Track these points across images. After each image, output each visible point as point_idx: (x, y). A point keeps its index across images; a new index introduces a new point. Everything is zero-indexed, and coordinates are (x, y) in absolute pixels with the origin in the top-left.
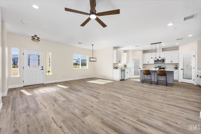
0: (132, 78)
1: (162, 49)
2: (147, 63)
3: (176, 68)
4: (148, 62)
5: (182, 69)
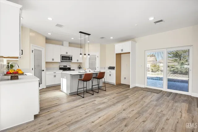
1: (69, 43)
2: (51, 61)
3: (80, 67)
4: (53, 60)
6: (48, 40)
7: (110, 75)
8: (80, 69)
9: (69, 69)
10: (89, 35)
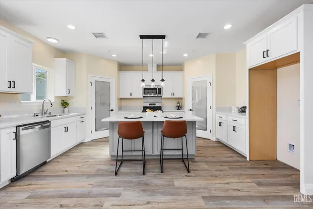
0: (86, 141)
1: (157, 65)
2: (128, 96)
3: (179, 106)
4: (131, 94)
5: (191, 110)
6: (123, 67)
7: (234, 129)
8: (178, 109)
9: (160, 108)
10: (163, 37)
